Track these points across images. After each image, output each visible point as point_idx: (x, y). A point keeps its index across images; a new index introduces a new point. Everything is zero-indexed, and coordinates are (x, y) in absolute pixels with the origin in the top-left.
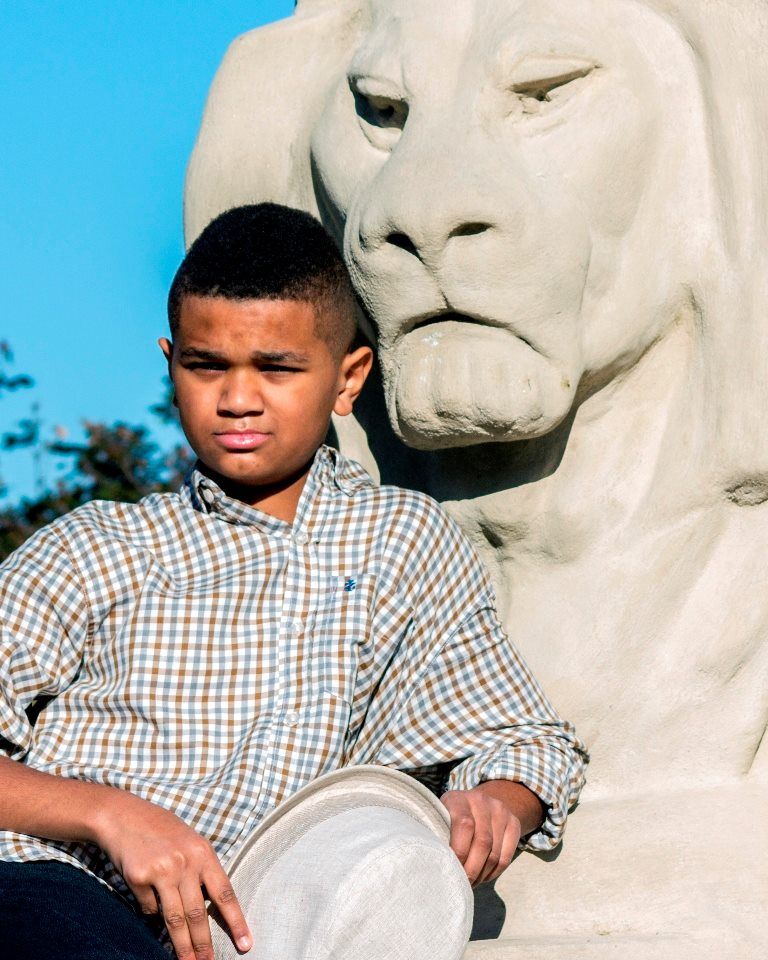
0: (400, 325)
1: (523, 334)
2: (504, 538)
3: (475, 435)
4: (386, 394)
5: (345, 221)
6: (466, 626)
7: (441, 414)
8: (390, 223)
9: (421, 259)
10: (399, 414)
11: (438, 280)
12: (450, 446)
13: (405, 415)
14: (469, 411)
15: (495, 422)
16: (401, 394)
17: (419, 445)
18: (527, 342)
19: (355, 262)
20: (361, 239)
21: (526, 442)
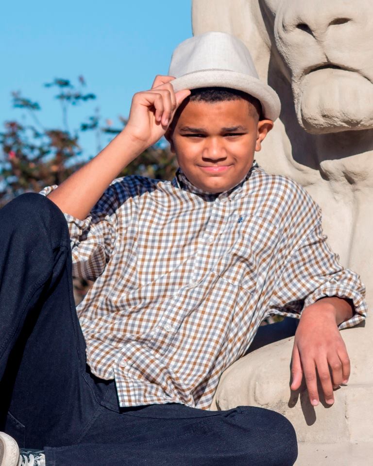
0: (303, 71)
1: (366, 75)
2: (355, 179)
3: (342, 127)
4: (296, 106)
5: (275, 17)
6: (310, 236)
7: (324, 116)
8: (299, 18)
9: (314, 37)
10: (302, 116)
11: (323, 47)
12: (329, 132)
13: (306, 117)
14: (338, 115)
15: (352, 120)
16: (303, 106)
17: (312, 132)
18: (369, 80)
19: (280, 38)
20: (283, 26)
21: (367, 130)
